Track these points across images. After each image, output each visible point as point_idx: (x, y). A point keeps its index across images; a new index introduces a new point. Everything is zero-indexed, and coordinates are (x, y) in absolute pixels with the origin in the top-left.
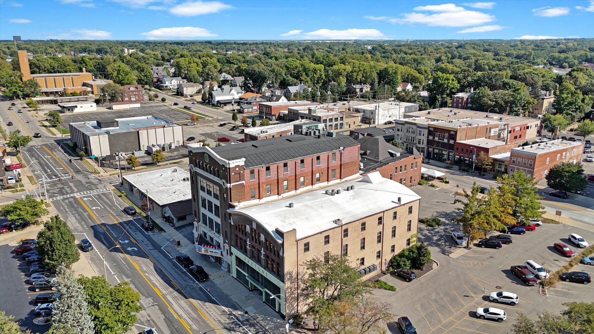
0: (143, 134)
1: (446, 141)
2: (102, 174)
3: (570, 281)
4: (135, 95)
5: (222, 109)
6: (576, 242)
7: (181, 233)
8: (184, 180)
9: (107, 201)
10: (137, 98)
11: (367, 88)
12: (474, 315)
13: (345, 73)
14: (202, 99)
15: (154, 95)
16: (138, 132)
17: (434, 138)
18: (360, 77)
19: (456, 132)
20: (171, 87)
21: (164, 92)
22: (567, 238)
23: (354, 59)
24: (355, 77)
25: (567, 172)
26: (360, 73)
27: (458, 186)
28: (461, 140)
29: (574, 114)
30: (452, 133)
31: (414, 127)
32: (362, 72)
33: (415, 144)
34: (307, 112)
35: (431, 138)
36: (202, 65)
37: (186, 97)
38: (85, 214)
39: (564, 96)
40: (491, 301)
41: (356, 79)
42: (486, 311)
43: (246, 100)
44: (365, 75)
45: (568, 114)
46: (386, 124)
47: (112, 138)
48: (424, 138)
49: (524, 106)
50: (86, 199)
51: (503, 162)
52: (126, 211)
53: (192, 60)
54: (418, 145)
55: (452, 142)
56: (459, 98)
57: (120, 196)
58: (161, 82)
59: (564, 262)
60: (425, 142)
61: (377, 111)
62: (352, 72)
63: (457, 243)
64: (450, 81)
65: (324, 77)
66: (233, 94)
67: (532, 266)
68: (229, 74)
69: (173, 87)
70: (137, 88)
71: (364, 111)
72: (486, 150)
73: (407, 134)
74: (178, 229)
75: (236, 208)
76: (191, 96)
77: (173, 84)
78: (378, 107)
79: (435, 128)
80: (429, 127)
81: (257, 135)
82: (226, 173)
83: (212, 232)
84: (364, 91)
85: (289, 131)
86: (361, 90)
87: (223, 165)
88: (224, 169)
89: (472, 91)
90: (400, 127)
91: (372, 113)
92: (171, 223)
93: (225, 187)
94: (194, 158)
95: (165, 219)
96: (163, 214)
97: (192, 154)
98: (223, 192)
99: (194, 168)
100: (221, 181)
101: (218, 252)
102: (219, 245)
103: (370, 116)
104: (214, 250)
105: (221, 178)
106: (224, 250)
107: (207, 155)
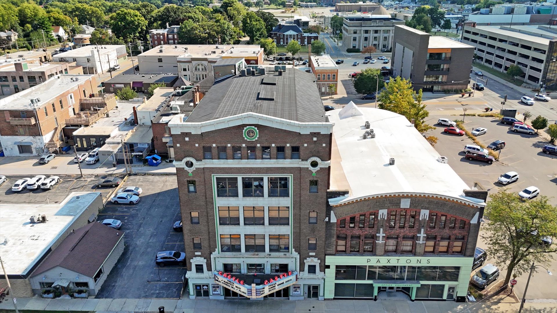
11: (14, 37)
22: (437, 123)
30: (252, 62)
31: (205, 63)
56: (158, 35)
61: (96, 56)
64: (139, 18)
75: (350, 193)
81: (30, 108)
82: (324, 145)
83: (261, 254)
84: (13, 40)
85: (68, 92)
86: (9, 38)
87: (315, 133)
88: (315, 139)
89: (168, 27)
90: (186, 66)
91: (88, 60)
92: (80, 292)
93: (318, 168)
94: (197, 145)
95: (51, 295)
96: (38, 287)
97: (187, 139)
98: (311, 179)
99: (199, 163)
100: (304, 162)
101: (292, 277)
102: (284, 269)
103: (88, 65)
104: (284, 280)
105: (301, 157)
106: (302, 269)
107: (253, 127)
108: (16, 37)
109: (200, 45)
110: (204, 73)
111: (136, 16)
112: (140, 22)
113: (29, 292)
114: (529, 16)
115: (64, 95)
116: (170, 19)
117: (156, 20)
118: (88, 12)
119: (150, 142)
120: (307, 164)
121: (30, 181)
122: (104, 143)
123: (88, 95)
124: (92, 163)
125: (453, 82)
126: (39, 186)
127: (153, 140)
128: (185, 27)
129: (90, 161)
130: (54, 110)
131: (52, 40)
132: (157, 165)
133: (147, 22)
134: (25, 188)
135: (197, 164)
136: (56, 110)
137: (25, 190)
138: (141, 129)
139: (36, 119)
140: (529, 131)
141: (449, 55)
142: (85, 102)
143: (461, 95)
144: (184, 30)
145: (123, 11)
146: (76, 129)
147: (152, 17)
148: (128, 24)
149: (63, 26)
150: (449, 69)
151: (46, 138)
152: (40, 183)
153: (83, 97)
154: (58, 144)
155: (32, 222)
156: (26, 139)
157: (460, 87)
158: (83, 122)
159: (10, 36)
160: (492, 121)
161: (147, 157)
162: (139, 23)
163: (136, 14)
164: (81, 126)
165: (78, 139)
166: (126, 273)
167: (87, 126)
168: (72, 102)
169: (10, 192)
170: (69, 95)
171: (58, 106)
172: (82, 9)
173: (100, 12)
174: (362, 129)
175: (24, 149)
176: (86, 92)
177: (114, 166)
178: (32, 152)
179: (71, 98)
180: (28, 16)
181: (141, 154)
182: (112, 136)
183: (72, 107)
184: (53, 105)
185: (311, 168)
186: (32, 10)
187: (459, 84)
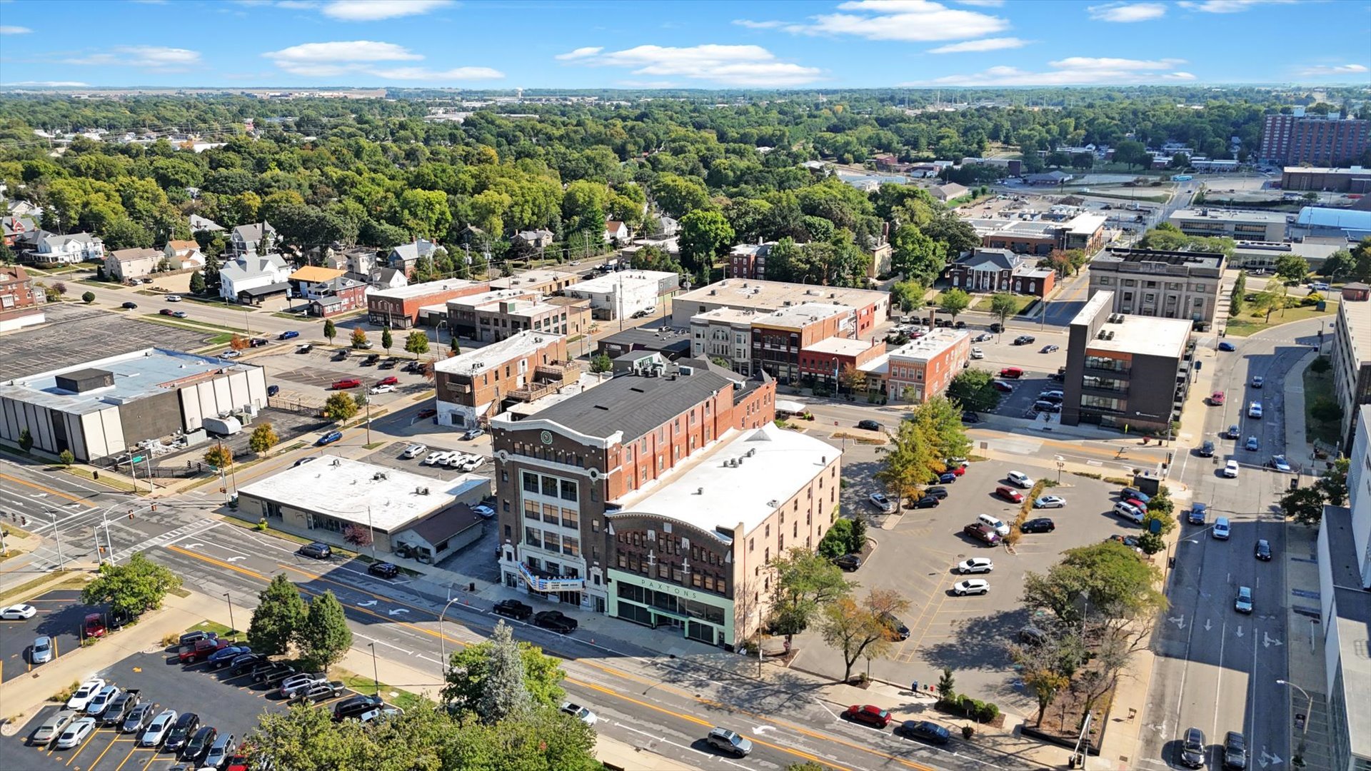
0: (189, 395)
1: (783, 349)
2: (155, 492)
3: (1033, 532)
4: (12, 292)
5: (260, 310)
6: (1019, 482)
7: (454, 570)
8: (376, 478)
9: (241, 542)
10: (17, 299)
11: (547, 238)
12: (952, 593)
13: (500, 211)
14: (191, 287)
15: (54, 287)
16: (179, 392)
17: (762, 346)
18: (527, 216)
19: (800, 334)
20: (67, 259)
21: (54, 274)
22: (1006, 478)
23: (503, 176)
24: (518, 215)
25: (977, 384)
26: (526, 207)
27: (836, 424)
28: (808, 346)
29: (923, 274)
30: (793, 335)
31: (727, 329)
32: (531, 205)
33: (730, 358)
34: (495, 308)
35: (758, 345)
36: (121, 196)
37: (132, 283)
38: (227, 573)
39: (910, 247)
40: (962, 574)
41: (521, 219)
42: (966, 585)
43: (322, 287)
44: (536, 211)
45: (916, 276)
46: (635, 317)
47: (128, 413)
48: (746, 347)
49: (856, 268)
50: (188, 546)
51: (880, 376)
52: (303, 552)
53: (88, 184)
54: (737, 360)
55: (794, 350)
56: (741, 256)
57: (258, 529)
58: (35, 248)
59: (1015, 509)
60: (749, 353)
61: (618, 294)
62: (511, 207)
63: (881, 509)
64: (720, 226)
65: (449, 217)
66: (269, 273)
67: (987, 521)
68: (204, 215)
69: (72, 258)
70: (15, 276)
71: (590, 296)
72: (852, 360)
73: (713, 342)
74: (440, 564)
75: (623, 508)
76: (146, 281)
77: (71, 251)
78: (618, 287)
79: (763, 330)
80: (753, 328)
81: (468, 374)
82: (602, 459)
83: (556, 554)
84: (543, 245)
85: (520, 358)
86: (538, 242)
87: (595, 447)
88: (593, 452)
89: (760, 243)
90: (700, 330)
91: (608, 299)
92: (423, 557)
93: (598, 479)
94: (509, 440)
95: (403, 555)
96: (395, 545)
97: (502, 434)
98: (592, 488)
100: (586, 471)
101: (579, 582)
102: (573, 573)
103: (605, 305)
104: (570, 582)
105: (583, 466)
106: (589, 578)
107: (548, 432)
108: (550, 241)
109: (787, 284)
110: (725, 344)
111: (715, 222)
112: (721, 232)
113: (388, 549)
115: (514, 361)
117: (748, 229)
120: (587, 473)
121: (445, 455)
123: (549, 361)
125: (1138, 413)
126: (449, 464)
131: (601, 247)
133: (733, 232)
134: (437, 462)
135: (508, 457)
136: (499, 378)
137: (437, 465)
139: (472, 388)
140: (1134, 517)
141: (1129, 365)
142: (544, 371)
143: (1141, 440)
144: (779, 252)
146: (513, 404)
147: (746, 223)
149: (627, 222)
151: (480, 410)
152: (451, 459)
153: (541, 363)
155: (417, 492)
156: (460, 408)
157: (1155, 425)
158: (525, 397)
159: (542, 239)
162: (717, 234)
166: (469, 554)
167: (527, 402)
168: (524, 369)
169: (424, 464)
170: (521, 361)
171: (502, 374)
175: (457, 419)
176: (548, 358)
178: (463, 424)
179: (523, 364)
183: (523, 376)
184: (496, 372)
185: (591, 478)
187: (1150, 419)
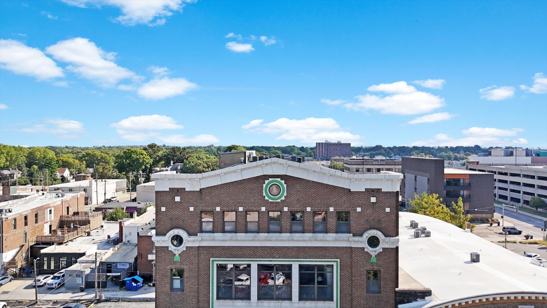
82: (388, 210)
84: (15, 178)
85: (48, 206)
86: (11, 176)
87: (373, 190)
88: (373, 200)
89: (172, 164)
93: (379, 249)
94: (192, 209)
97: (178, 199)
98: (369, 268)
99: (192, 238)
100: (357, 238)
105: (352, 229)
107: (279, 179)
108: (19, 175)
112: (145, 159)
114: (529, 158)
115: (42, 208)
116: (175, 158)
117: (161, 159)
118: (97, 158)
119: (132, 261)
120: (362, 242)
122: (76, 262)
123: (71, 212)
124: (54, 286)
125: (476, 210)
127: (136, 259)
128: (190, 163)
129: (52, 285)
130: (26, 224)
131: (55, 180)
132: (136, 289)
133: (152, 160)
135: (189, 241)
136: (29, 223)
138: (124, 247)
141: (467, 181)
142: (66, 219)
143: (489, 225)
144: (188, 166)
145: (130, 150)
146: (47, 247)
147: (158, 156)
148: (133, 162)
149: (69, 169)
150: (469, 195)
151: (7, 256)
153: (65, 214)
154: (20, 263)
157: (484, 216)
158: (57, 239)
159: (13, 174)
160: (540, 249)
161: (126, 279)
162: (144, 161)
163: (142, 152)
164: (53, 244)
165: (45, 259)
167: (60, 244)
168: (50, 217)
170: (49, 209)
171: (31, 219)
172: (93, 155)
173: (108, 158)
174: (408, 229)
176: (70, 209)
177: (82, 290)
179: (50, 213)
180: (37, 158)
181: (119, 274)
182: (87, 254)
183: (49, 224)
184: (26, 218)
185: (369, 249)
186: (42, 153)
187: (483, 213)
